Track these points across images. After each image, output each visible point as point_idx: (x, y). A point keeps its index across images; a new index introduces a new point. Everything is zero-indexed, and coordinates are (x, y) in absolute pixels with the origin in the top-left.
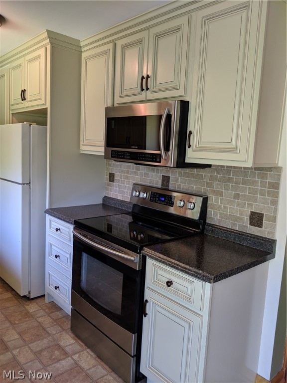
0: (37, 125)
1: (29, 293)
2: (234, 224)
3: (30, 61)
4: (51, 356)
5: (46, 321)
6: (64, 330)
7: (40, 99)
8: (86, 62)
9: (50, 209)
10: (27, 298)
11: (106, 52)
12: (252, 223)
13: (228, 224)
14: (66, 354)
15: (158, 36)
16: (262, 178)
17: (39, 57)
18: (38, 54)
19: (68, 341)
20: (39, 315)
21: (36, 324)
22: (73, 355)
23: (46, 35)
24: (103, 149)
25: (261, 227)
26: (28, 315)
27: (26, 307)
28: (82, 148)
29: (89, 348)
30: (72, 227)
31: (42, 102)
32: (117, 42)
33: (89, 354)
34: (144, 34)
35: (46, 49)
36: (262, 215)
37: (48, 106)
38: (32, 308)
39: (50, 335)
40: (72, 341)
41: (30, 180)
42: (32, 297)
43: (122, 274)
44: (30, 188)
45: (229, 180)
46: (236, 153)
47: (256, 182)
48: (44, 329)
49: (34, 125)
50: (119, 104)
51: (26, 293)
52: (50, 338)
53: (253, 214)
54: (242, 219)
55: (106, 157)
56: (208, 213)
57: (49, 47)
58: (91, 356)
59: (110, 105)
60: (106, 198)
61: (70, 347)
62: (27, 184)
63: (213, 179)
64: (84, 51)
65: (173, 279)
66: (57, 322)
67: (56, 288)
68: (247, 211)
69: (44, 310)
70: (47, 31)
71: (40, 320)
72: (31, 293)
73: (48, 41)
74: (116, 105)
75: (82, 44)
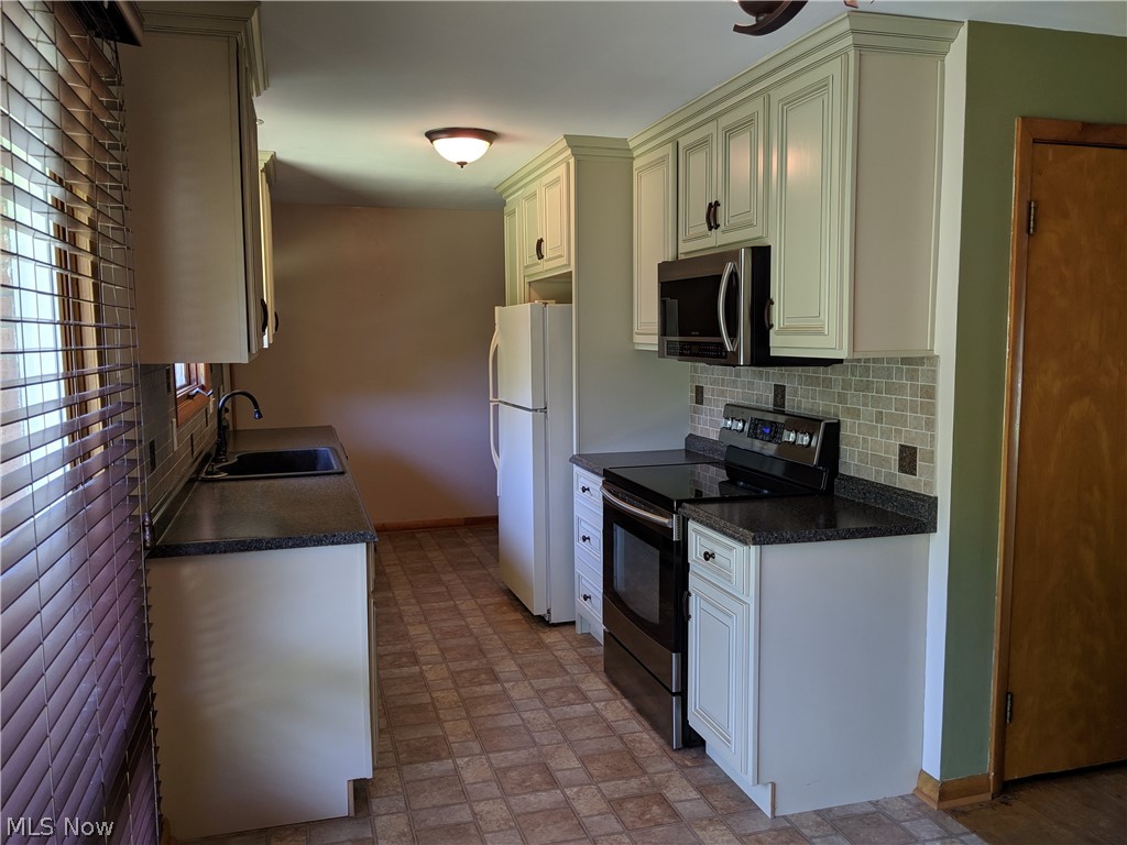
0: (557, 303)
1: (549, 612)
2: (878, 472)
3: (549, 185)
4: (561, 698)
5: (568, 656)
6: (593, 670)
7: (561, 256)
8: (640, 178)
9: (579, 455)
10: (543, 622)
11: (662, 160)
12: (902, 469)
13: (870, 474)
14: (585, 699)
15: (730, 132)
16: (912, 379)
17: (557, 180)
18: (557, 175)
19: (596, 685)
20: (559, 648)
21: (550, 657)
22: (597, 701)
23: (564, 143)
24: (655, 339)
25: (915, 475)
26: (541, 645)
27: (542, 635)
28: (637, 339)
29: (626, 698)
30: (600, 480)
31: (563, 261)
32: (680, 140)
33: (623, 704)
34: (710, 129)
35: (568, 164)
36: (915, 449)
37: (572, 268)
38: (551, 637)
39: (568, 673)
40: (602, 686)
41: (546, 403)
42: (553, 621)
43: (658, 552)
44: (546, 417)
45: (867, 387)
46: (823, 334)
47: (903, 387)
48: (561, 665)
49: (552, 304)
50: (685, 253)
51: (543, 612)
52: (568, 678)
53: (903, 448)
54: (887, 461)
55: (660, 354)
56: (842, 454)
57: (572, 161)
58: (626, 707)
59: (670, 257)
60: (691, 439)
61: (596, 692)
62: (541, 410)
63: (846, 385)
64: (638, 156)
65: (717, 550)
66: (587, 660)
67: (586, 598)
68: (896, 443)
69: (570, 643)
70: (565, 136)
71: (558, 653)
72: (552, 612)
73: (569, 151)
74: (681, 257)
75: (631, 145)
